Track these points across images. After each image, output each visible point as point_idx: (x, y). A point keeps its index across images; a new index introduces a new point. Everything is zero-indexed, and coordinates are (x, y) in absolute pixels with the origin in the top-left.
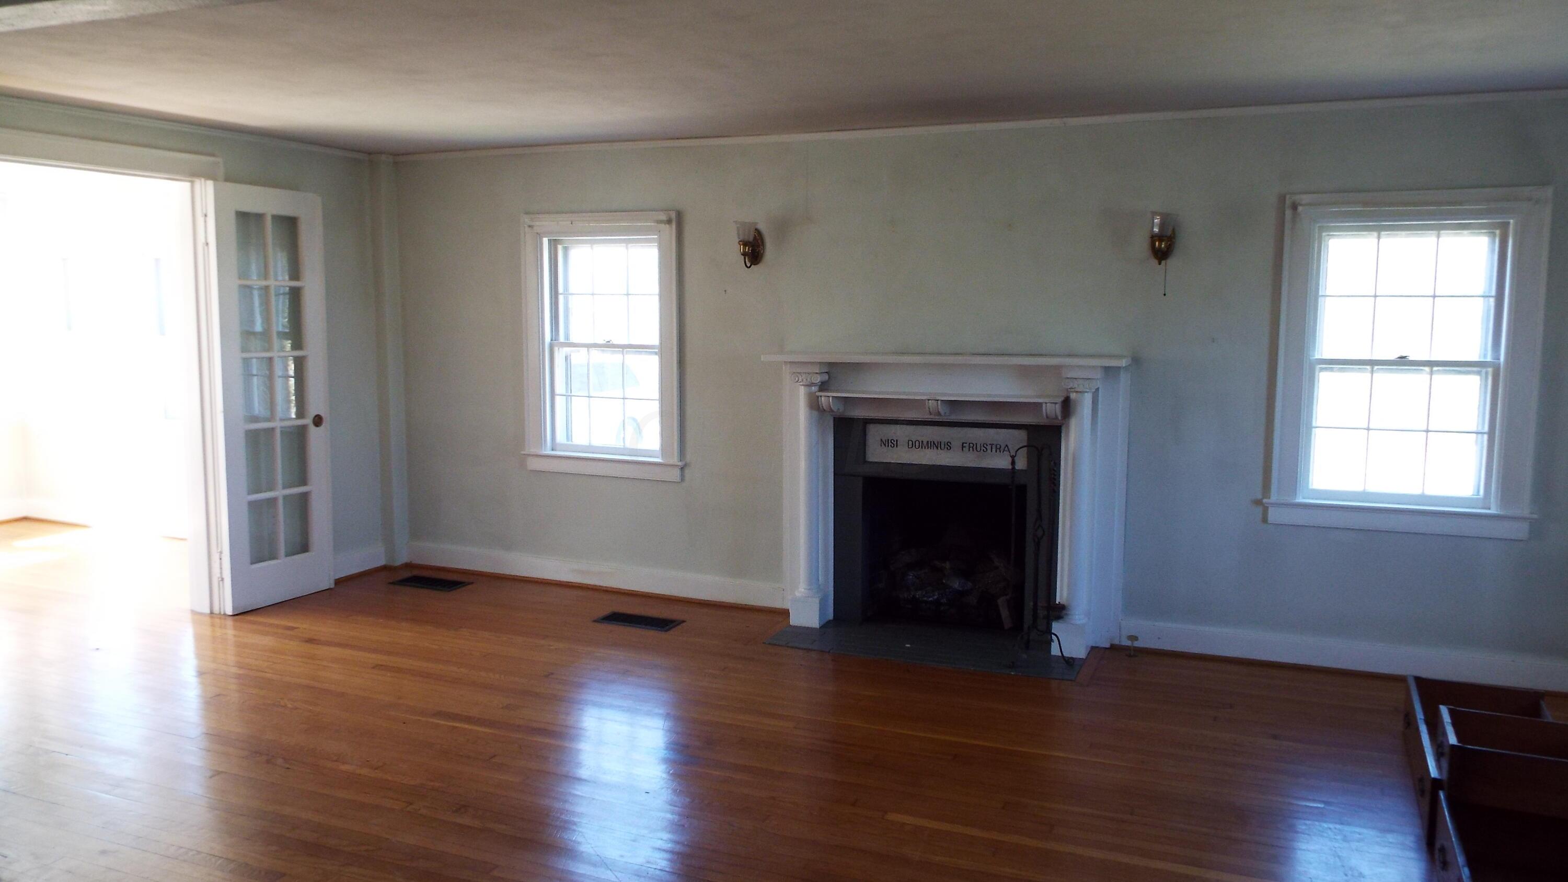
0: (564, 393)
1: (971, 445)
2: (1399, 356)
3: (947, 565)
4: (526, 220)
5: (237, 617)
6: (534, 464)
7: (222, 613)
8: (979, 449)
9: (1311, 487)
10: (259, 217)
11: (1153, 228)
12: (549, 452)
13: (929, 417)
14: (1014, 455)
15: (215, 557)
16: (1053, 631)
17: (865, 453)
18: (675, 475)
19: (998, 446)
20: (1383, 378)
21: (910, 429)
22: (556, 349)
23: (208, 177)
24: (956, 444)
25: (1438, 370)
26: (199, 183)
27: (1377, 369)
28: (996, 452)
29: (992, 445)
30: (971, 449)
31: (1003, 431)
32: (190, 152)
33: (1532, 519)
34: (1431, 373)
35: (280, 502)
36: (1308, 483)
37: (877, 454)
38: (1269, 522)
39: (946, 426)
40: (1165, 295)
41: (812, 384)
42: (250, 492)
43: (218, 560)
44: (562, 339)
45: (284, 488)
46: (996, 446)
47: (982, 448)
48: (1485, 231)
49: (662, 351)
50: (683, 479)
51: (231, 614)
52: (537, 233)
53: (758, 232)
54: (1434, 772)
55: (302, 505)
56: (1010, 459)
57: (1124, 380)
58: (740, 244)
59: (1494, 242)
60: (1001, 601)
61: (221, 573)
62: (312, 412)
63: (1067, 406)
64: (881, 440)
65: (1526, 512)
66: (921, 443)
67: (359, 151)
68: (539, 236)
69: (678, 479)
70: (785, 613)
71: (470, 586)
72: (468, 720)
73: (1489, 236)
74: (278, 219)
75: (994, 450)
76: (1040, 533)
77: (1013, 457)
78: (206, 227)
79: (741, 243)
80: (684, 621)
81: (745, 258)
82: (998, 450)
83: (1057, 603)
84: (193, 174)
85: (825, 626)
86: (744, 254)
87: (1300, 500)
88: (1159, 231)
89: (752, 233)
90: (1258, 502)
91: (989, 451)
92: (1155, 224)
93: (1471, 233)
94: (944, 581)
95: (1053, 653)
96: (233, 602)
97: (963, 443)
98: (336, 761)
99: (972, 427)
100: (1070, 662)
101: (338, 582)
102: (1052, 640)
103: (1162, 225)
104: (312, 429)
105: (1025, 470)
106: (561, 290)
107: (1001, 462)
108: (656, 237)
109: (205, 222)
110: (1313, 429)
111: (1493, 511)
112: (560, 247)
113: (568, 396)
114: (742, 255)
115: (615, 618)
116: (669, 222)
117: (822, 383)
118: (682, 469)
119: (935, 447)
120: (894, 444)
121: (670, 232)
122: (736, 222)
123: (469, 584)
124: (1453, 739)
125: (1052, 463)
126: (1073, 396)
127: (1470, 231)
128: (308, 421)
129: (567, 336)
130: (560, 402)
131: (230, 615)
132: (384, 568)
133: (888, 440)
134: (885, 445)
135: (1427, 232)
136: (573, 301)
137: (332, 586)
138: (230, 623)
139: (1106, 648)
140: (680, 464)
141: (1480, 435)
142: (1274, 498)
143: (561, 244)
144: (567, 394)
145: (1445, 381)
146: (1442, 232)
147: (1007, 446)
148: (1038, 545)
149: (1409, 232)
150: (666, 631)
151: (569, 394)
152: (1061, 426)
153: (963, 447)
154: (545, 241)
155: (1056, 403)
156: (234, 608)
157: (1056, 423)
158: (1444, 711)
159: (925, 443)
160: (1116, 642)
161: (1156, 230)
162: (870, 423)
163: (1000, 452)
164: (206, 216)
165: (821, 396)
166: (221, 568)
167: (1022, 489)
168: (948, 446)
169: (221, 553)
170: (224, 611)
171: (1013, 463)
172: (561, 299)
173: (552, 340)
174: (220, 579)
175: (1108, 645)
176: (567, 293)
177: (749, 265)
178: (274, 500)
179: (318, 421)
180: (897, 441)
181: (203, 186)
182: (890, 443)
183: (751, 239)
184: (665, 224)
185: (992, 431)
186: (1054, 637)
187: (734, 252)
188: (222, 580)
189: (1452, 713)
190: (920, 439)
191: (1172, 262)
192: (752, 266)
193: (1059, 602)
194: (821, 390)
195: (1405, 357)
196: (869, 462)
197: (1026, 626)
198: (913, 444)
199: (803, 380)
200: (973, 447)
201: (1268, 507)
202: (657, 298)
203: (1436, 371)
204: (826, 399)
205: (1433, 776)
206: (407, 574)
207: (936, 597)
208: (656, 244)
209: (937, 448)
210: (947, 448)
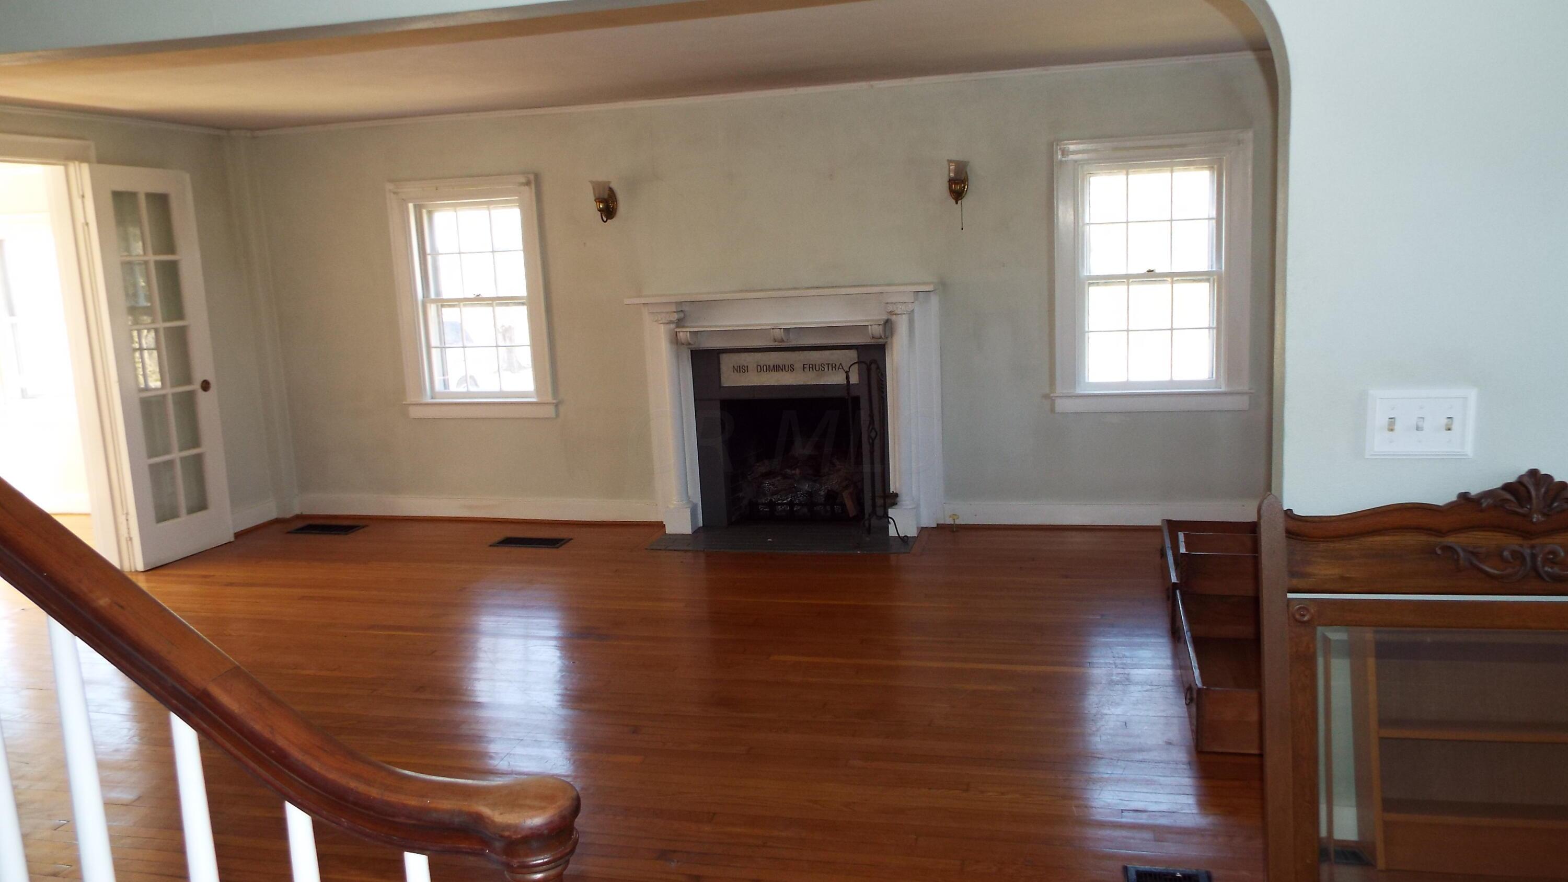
0: (438, 345)
1: (811, 366)
2: (1148, 270)
3: (798, 471)
4: (389, 186)
5: (149, 572)
6: (415, 413)
7: (133, 570)
8: (817, 369)
9: (1087, 381)
10: (133, 195)
11: (949, 173)
12: (429, 400)
13: (773, 344)
14: (848, 370)
15: (122, 519)
16: (889, 516)
17: (720, 377)
18: (550, 411)
19: (834, 365)
20: (1137, 289)
21: (758, 356)
22: (428, 305)
23: (83, 159)
24: (798, 366)
25: (1178, 280)
26: (73, 167)
27: (1132, 281)
28: (832, 369)
29: (828, 364)
30: (811, 369)
31: (838, 352)
32: (59, 136)
33: (1251, 393)
34: (1172, 283)
35: (178, 464)
36: (1084, 378)
37: (730, 379)
38: (1056, 412)
39: (789, 351)
40: (962, 229)
41: (670, 322)
42: (150, 456)
43: (125, 522)
44: (433, 296)
45: (181, 449)
46: (832, 365)
47: (821, 368)
48: (1206, 166)
49: (529, 302)
50: (557, 415)
51: (143, 570)
52: (403, 199)
53: (611, 190)
54: (1174, 579)
55: (196, 467)
56: (845, 375)
57: (934, 300)
58: (595, 201)
59: (1213, 172)
60: (845, 494)
61: (129, 533)
62: (198, 378)
63: (888, 325)
64: (734, 367)
65: (1245, 388)
66: (768, 367)
67: (219, 128)
68: (404, 202)
69: (553, 415)
70: (661, 526)
71: (366, 529)
72: (401, 628)
73: (1210, 170)
74: (149, 196)
75: (830, 368)
76: (873, 434)
77: (847, 373)
78: (84, 208)
79: (597, 200)
80: (571, 539)
81: (601, 214)
82: (834, 369)
83: (891, 492)
84: (66, 157)
85: (696, 532)
86: (600, 210)
87: (1079, 391)
88: (955, 175)
89: (607, 192)
90: (1046, 396)
91: (826, 369)
92: (951, 170)
93: (1196, 168)
94: (796, 485)
95: (890, 535)
96: (144, 559)
97: (804, 365)
98: (295, 669)
99: (810, 350)
100: (904, 540)
101: (238, 535)
102: (889, 522)
103: (956, 172)
104: (201, 394)
105: (857, 384)
106: (428, 250)
107: (838, 379)
108: (516, 198)
109: (83, 203)
110: (1087, 334)
111: (1223, 389)
112: (424, 211)
113: (443, 348)
114: (599, 210)
115: (509, 542)
116: (528, 183)
117: (678, 320)
118: (557, 405)
119: (780, 370)
120: (745, 370)
121: (529, 193)
122: (591, 182)
123: (363, 527)
124: (1183, 550)
125: (880, 375)
126: (894, 318)
127: (1195, 167)
128: (196, 386)
129: (438, 293)
130: (435, 353)
131: (142, 572)
132: (276, 521)
133: (740, 366)
134: (737, 371)
135: (1163, 168)
136: (442, 260)
137: (232, 539)
138: (142, 578)
139: (933, 528)
140: (554, 401)
141: (1211, 330)
142: (1059, 390)
143: (424, 208)
144: (441, 346)
145: (1183, 289)
146: (1174, 168)
147: (841, 364)
148: (872, 445)
149: (1150, 169)
150: (557, 548)
151: (443, 346)
152: (884, 345)
153: (804, 368)
154: (411, 206)
155: (879, 325)
156: (145, 564)
157: (881, 341)
158: (1181, 536)
159: (772, 367)
160: (942, 522)
161: (952, 175)
162: (724, 353)
163: (836, 369)
164: (83, 196)
165: (679, 332)
166: (129, 529)
167: (856, 400)
168: (792, 368)
169: (127, 514)
170: (135, 568)
171: (848, 378)
172: (429, 259)
173: (424, 297)
174: (128, 539)
175: (935, 526)
176: (435, 253)
177: (605, 219)
178: (172, 463)
179: (205, 386)
180: (747, 367)
181: (77, 168)
182: (742, 369)
183: (606, 196)
184: (524, 185)
185: (827, 353)
186: (890, 520)
187: (591, 209)
188: (131, 539)
189: (1185, 536)
190: (768, 364)
191: (967, 201)
192: (608, 220)
193: (893, 492)
194: (677, 327)
195: (1152, 271)
196: (723, 387)
197: (867, 516)
198: (761, 368)
199: (662, 318)
200: (812, 367)
201: (1054, 400)
202: (522, 254)
203: (1176, 280)
204: (683, 335)
205: (1173, 581)
206: (300, 524)
207: (789, 499)
208: (518, 205)
209: (782, 370)
210: (791, 370)
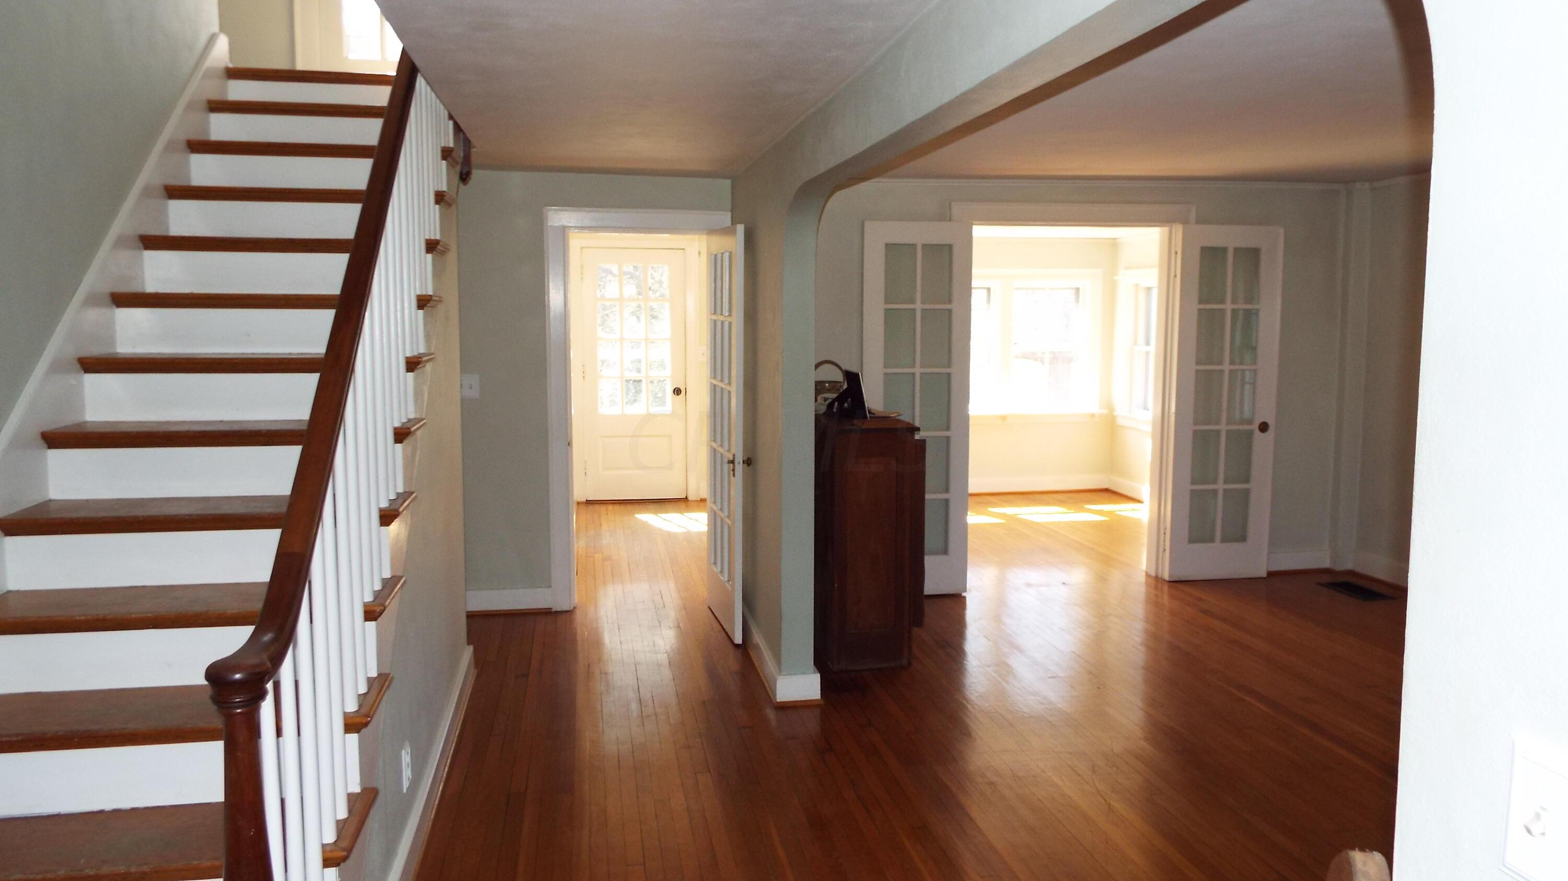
5: (1171, 584)
7: (1163, 579)
10: (1222, 250)
15: (1162, 532)
23: (1179, 222)
32: (1167, 203)
35: (1220, 495)
42: (1193, 482)
43: (1163, 535)
45: (1225, 482)
51: (1168, 580)
55: (1241, 500)
61: (1164, 545)
62: (1258, 419)
67: (1335, 182)
74: (1238, 250)
78: (1175, 263)
84: (1167, 220)
96: (1170, 570)
101: (1271, 574)
104: (1258, 434)
109: (1176, 258)
123: (1391, 598)
128: (1255, 426)
131: (1167, 582)
137: (1265, 576)
138: (1166, 588)
156: (1170, 576)
164: (1176, 253)
166: (1164, 542)
169: (1165, 529)
170: (1164, 577)
174: (1163, 550)
178: (1215, 492)
179: (1264, 427)
181: (1176, 228)
188: (1165, 550)
